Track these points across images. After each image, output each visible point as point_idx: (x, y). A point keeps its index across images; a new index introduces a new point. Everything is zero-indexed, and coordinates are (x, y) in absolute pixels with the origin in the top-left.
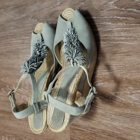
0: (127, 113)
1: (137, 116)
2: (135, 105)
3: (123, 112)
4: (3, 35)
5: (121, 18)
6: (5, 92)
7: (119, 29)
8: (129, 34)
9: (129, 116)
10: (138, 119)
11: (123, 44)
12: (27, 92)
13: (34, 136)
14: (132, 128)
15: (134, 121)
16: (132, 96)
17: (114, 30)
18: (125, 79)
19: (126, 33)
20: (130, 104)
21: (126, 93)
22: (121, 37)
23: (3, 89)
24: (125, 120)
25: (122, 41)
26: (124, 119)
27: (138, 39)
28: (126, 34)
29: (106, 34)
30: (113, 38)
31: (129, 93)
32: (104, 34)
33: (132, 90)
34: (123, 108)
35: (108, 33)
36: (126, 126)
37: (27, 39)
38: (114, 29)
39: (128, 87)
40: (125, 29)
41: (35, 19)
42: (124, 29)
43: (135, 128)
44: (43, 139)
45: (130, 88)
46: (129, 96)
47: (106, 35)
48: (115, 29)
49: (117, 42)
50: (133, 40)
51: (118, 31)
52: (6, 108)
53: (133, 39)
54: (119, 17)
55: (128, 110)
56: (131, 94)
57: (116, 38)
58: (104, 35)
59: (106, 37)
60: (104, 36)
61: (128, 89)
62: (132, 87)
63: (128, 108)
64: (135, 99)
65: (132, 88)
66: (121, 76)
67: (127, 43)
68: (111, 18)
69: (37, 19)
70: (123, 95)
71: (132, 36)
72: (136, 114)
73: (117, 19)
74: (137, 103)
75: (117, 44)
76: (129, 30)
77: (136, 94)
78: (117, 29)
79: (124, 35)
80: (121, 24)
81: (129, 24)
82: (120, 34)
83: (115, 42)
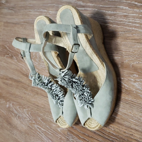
0: (127, 99)
1: (137, 104)
2: (137, 93)
3: (124, 98)
4: (23, 5)
5: (139, 4)
6: (16, 61)
7: (135, 15)
9: (129, 102)
10: (137, 107)
11: (137, 30)
12: (37, 64)
13: (37, 107)
14: (130, 114)
15: (133, 109)
16: (135, 83)
17: (130, 16)
18: (131, 66)
20: (132, 92)
21: (130, 80)
22: (136, 23)
23: (15, 57)
24: (125, 106)
25: (135, 27)
26: (123, 105)
28: (141, 21)
29: (121, 18)
30: (128, 23)
31: (133, 80)
32: (119, 18)
33: (136, 78)
34: (124, 94)
35: (123, 18)
36: (125, 112)
37: (45, 12)
38: (130, 15)
39: (133, 74)
40: (141, 15)
42: (139, 16)
43: (132, 115)
44: (45, 111)
45: (135, 75)
46: (132, 83)
47: (121, 19)
48: (131, 15)
49: (131, 28)
51: (134, 17)
52: (15, 76)
54: (137, 3)
55: (129, 97)
56: (135, 81)
57: (131, 23)
58: (119, 19)
59: (121, 21)
60: (118, 20)
61: (132, 76)
62: (137, 74)
63: (129, 95)
64: (137, 87)
65: (137, 76)
66: (129, 63)
67: (140, 30)
68: (129, 3)
70: (126, 81)
72: (136, 102)
73: (134, 4)
74: (139, 91)
75: (130, 29)
77: (139, 83)
78: (133, 15)
79: (139, 22)
80: (138, 10)
82: (135, 20)
83: (129, 27)
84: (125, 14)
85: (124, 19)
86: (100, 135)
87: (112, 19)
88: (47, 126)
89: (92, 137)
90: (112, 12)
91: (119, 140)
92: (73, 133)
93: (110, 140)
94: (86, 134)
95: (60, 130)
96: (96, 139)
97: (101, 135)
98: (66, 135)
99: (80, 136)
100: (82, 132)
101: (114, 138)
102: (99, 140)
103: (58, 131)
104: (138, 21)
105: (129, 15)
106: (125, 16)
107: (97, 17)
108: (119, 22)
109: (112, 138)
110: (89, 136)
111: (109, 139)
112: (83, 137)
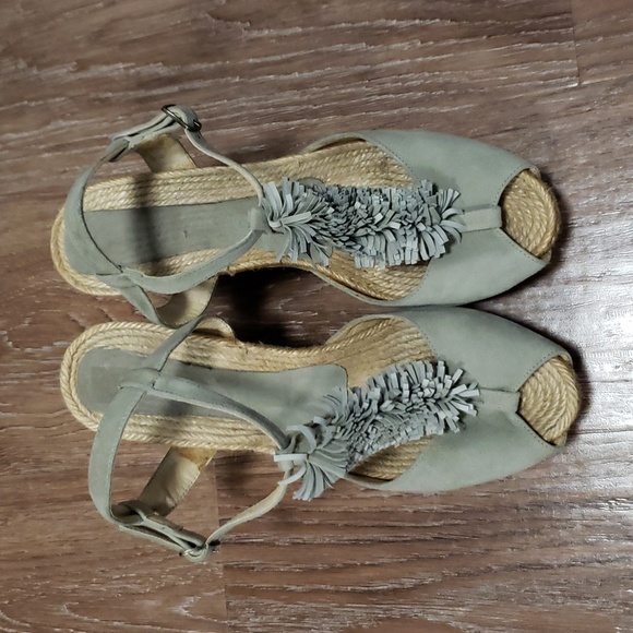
5: (404, 24)
7: (399, 62)
8: (438, 76)
11: (418, 114)
17: (380, 69)
19: (427, 74)
22: (409, 89)
25: (412, 103)
27: (472, 90)
28: (426, 79)
30: (378, 98)
35: (357, 83)
38: (378, 67)
40: (420, 59)
41: (16, 58)
42: (416, 63)
47: (349, 90)
48: (385, 65)
49: (396, 112)
50: (455, 97)
51: (396, 71)
53: (453, 92)
54: (394, 22)
57: (391, 96)
58: (342, 91)
59: (352, 96)
60: (340, 97)
67: (431, 109)
68: (365, 28)
69: (24, 58)
71: (448, 83)
73: (388, 28)
75: (394, 117)
76: (438, 63)
79: (419, 82)
80: (405, 46)
81: (436, 42)
82: (405, 81)
83: (386, 110)
84: (363, 68)
85: (362, 85)
86: (380, 541)
87: (313, 97)
88: (115, 623)
89: (347, 566)
90: (306, 75)
91: (465, 522)
92: (254, 592)
93: (428, 538)
94: (320, 566)
95: (186, 609)
96: (367, 563)
97: (386, 539)
98: (225, 613)
99: (293, 588)
101: (442, 522)
102: (381, 561)
103: (178, 616)
104: (417, 79)
105: (374, 68)
106: (362, 76)
107: (244, 104)
108: (344, 103)
109: (434, 526)
110: (332, 569)
111: (422, 537)
112: (307, 587)
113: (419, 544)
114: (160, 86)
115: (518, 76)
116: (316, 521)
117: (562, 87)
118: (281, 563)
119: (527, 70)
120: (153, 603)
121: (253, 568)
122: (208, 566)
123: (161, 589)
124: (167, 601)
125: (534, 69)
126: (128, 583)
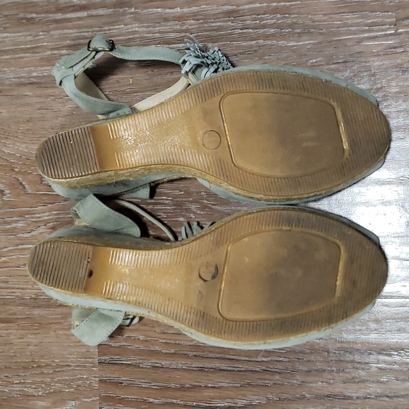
7: (258, 5)
8: (288, 18)
11: (272, 46)
17: (243, 10)
19: (279, 16)
22: (264, 26)
25: (267, 37)
27: (313, 30)
28: (278, 19)
29: (218, 22)
30: (241, 31)
32: (213, 22)
35: (224, 19)
38: (242, 7)
40: (275, 4)
42: (271, 6)
47: (218, 24)
48: (247, 6)
49: (253, 43)
50: (300, 35)
51: (256, 12)
53: (298, 31)
57: (250, 30)
58: (213, 25)
59: (219, 29)
60: (211, 28)
67: (281, 43)
71: (295, 23)
75: (251, 46)
76: (288, 7)
78: (251, 6)
79: (273, 21)
82: (262, 19)
83: (246, 41)
84: (230, 7)
85: (229, 21)
86: (221, 370)
87: (190, 27)
89: (194, 387)
90: (186, 10)
91: (287, 360)
92: (121, 401)
93: (258, 369)
94: (172, 385)
96: (210, 385)
97: (225, 368)
99: (152, 400)
100: (157, 384)
101: (269, 359)
102: (220, 385)
104: (271, 19)
105: (239, 8)
106: (229, 14)
107: (137, 29)
108: (214, 33)
109: (263, 361)
110: (183, 388)
111: (254, 368)
112: (163, 400)
113: (250, 374)
114: (73, 11)
115: (349, 22)
116: (172, 351)
117: (383, 33)
118: (143, 381)
119: (356, 18)
120: (43, 404)
121: (122, 383)
122: (87, 379)
123: (50, 393)
124: (54, 403)
125: (362, 17)
126: (25, 387)
